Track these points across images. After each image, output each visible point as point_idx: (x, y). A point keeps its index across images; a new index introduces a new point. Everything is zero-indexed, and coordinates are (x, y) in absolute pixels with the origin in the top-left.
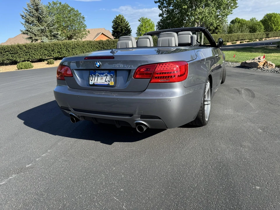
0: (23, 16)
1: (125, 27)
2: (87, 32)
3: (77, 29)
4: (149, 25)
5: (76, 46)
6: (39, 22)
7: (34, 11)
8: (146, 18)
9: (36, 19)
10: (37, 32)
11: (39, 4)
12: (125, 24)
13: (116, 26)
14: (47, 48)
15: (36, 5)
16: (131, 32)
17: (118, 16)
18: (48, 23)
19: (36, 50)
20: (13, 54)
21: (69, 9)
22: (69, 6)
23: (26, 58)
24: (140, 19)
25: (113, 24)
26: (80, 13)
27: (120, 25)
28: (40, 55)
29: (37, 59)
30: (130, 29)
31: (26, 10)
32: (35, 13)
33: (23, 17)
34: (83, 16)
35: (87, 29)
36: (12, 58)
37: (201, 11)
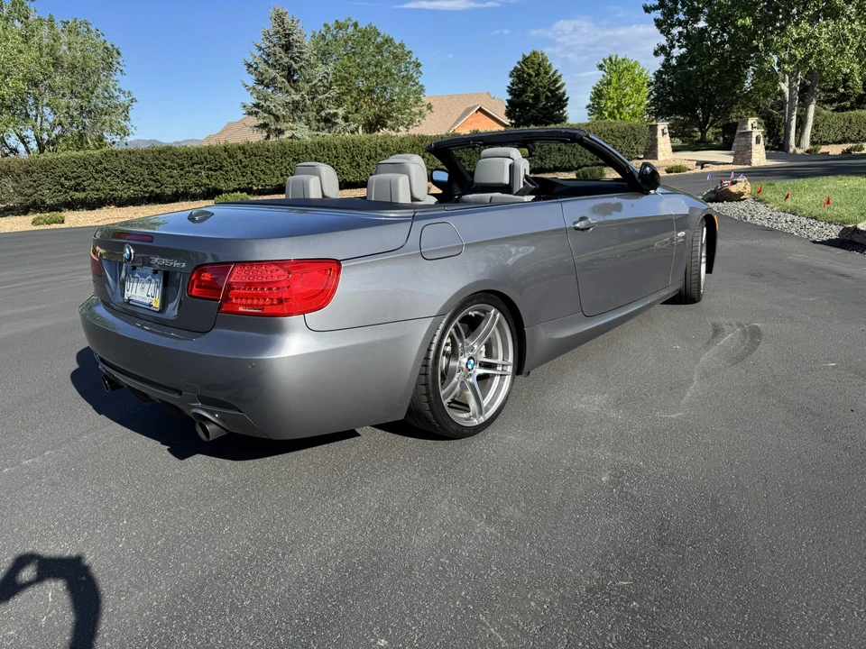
0: (251, 66)
1: (549, 90)
2: (425, 108)
3: (395, 98)
4: (634, 80)
5: (379, 151)
6: (289, 81)
7: (278, 49)
8: (624, 60)
9: (283, 73)
10: (282, 109)
11: (295, 32)
12: (550, 78)
13: (520, 86)
14: (298, 155)
15: (286, 34)
16: (566, 105)
17: (527, 55)
18: (314, 83)
19: (270, 160)
20: (210, 169)
21: (379, 40)
22: (379, 31)
23: (244, 182)
24: (605, 61)
25: (511, 80)
26: (409, 52)
27: (531, 83)
28: (278, 173)
29: (272, 186)
30: (564, 94)
31: (260, 49)
32: (281, 57)
33: (251, 69)
34: (417, 59)
35: (425, 100)
36: (207, 181)
37: (803, 35)
